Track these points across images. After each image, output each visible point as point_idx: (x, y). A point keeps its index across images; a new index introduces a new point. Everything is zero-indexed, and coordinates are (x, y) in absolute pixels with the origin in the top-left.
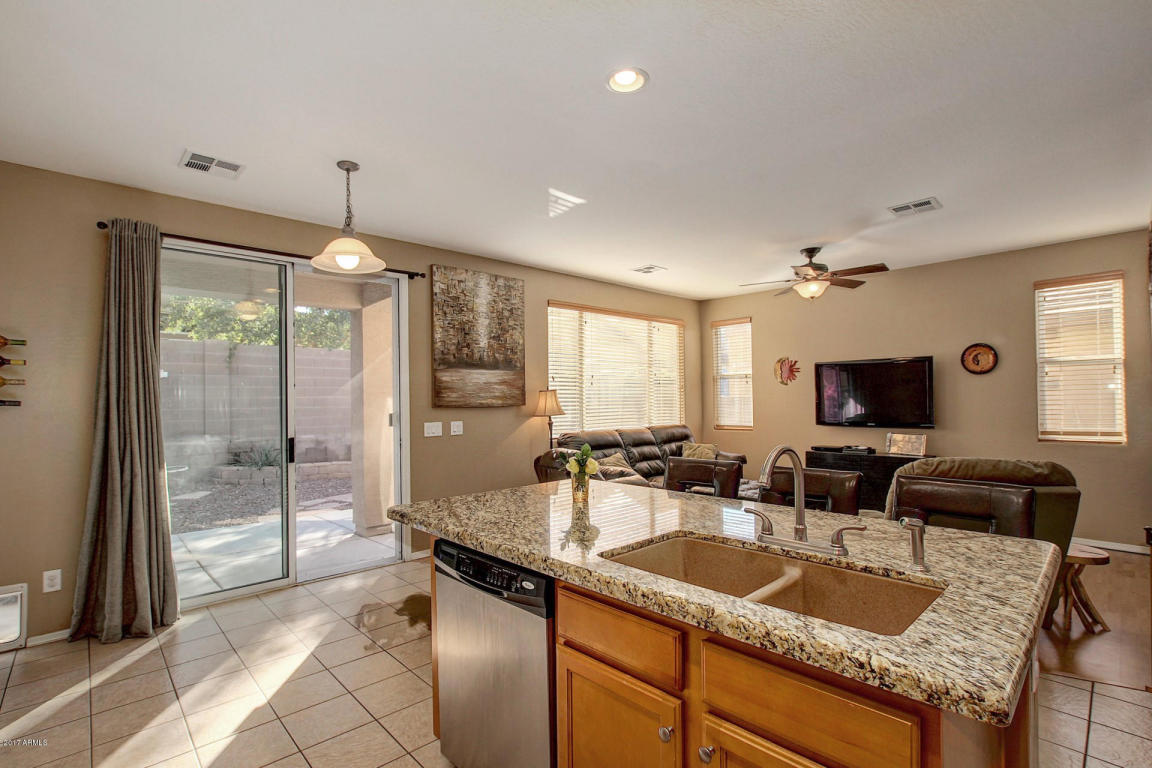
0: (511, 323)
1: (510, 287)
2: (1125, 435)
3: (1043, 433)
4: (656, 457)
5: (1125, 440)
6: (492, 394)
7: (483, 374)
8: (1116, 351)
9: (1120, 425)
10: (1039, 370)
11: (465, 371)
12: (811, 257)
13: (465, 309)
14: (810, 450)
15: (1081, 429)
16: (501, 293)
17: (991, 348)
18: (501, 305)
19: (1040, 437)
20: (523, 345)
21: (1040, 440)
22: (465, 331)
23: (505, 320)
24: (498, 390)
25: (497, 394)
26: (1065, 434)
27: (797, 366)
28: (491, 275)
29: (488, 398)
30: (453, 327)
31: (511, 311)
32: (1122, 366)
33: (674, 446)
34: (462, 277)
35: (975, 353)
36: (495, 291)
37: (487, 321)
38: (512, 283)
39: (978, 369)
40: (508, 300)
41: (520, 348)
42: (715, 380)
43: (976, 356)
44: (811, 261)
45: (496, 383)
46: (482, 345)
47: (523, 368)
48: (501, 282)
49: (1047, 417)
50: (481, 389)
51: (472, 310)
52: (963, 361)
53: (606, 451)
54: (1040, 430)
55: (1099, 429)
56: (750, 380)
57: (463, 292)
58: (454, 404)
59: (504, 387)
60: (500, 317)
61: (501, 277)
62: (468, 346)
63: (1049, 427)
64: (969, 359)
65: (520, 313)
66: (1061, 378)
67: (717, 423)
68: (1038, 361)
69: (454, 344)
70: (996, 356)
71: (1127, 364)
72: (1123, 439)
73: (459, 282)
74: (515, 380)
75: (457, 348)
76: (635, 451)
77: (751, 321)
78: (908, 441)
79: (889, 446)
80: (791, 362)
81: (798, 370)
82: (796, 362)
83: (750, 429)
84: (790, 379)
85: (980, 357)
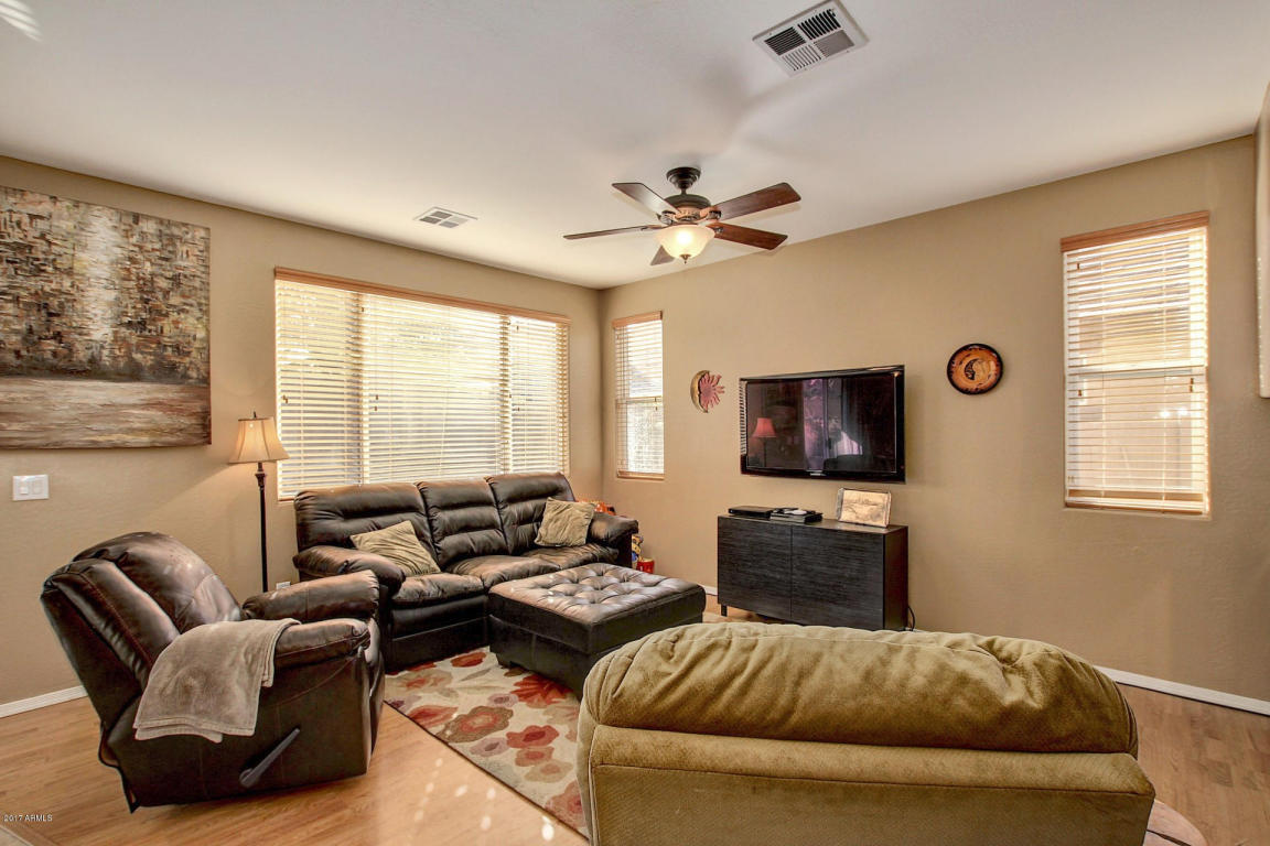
0: (175, 300)
1: (172, 238)
2: (1206, 500)
3: (1073, 493)
4: (492, 525)
5: (1207, 508)
6: (127, 425)
7: (101, 389)
8: (1193, 353)
9: (1198, 479)
10: (1068, 387)
11: (46, 385)
12: (684, 186)
13: (50, 269)
14: (726, 514)
15: (1132, 487)
16: (149, 246)
17: (990, 350)
18: (148, 268)
19: (1070, 499)
20: (207, 340)
21: (1068, 505)
22: (49, 310)
23: (160, 295)
24: (139, 418)
25: (137, 425)
26: (1109, 494)
27: (720, 384)
28: (121, 213)
29: (111, 432)
30: (17, 300)
31: (176, 280)
32: (1203, 379)
33: (530, 505)
34: (45, 208)
35: (968, 360)
36: (134, 240)
37: (111, 295)
38: (176, 231)
39: (972, 385)
40: (167, 259)
41: (197, 344)
42: (618, 405)
43: (970, 365)
44: (684, 193)
45: (134, 406)
46: (97, 336)
47: (205, 380)
48: (149, 227)
49: (1080, 466)
50: (93, 416)
51: (70, 272)
52: (950, 373)
53: (379, 520)
54: (1068, 488)
55: (1163, 488)
56: (660, 404)
57: (43, 236)
58: (18, 442)
59: (156, 414)
60: (146, 287)
61: (148, 218)
62: (58, 336)
63: (1083, 483)
64: (960, 370)
65: (197, 283)
66: (1104, 401)
67: (620, 468)
68: (1068, 371)
69: (17, 332)
70: (1000, 362)
71: (1211, 375)
72: (1204, 506)
73: (33, 217)
74: (184, 401)
75: (25, 339)
76: (445, 516)
77: (661, 318)
78: (867, 503)
79: (840, 510)
80: (713, 377)
81: (722, 390)
82: (719, 378)
83: (661, 479)
84: (712, 403)
85: (976, 367)
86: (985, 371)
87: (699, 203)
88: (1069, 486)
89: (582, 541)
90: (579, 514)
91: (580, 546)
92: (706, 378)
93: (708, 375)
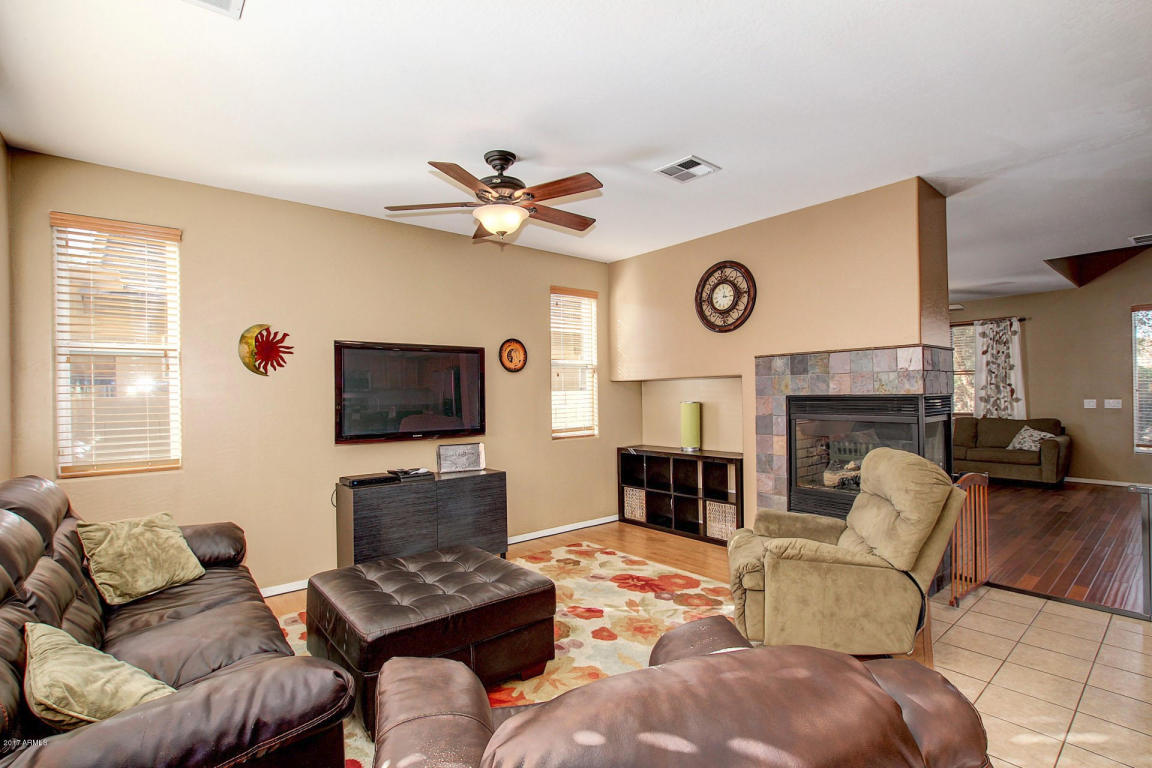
2: (598, 427)
5: (598, 432)
9: (596, 419)
10: (552, 371)
12: (501, 168)
17: (521, 343)
19: (554, 435)
21: (553, 439)
26: (566, 431)
32: (596, 371)
35: (509, 348)
39: (512, 366)
43: (510, 352)
44: (500, 174)
52: (501, 357)
54: (553, 430)
64: (505, 355)
68: (551, 362)
70: (524, 351)
77: (181, 240)
78: (464, 453)
79: (440, 465)
80: (276, 334)
81: (289, 350)
82: (285, 335)
83: (173, 467)
84: (273, 365)
85: (513, 354)
86: (518, 357)
87: (515, 184)
88: (555, 426)
89: (200, 570)
90: (165, 533)
91: (200, 578)
92: (265, 333)
93: (268, 330)
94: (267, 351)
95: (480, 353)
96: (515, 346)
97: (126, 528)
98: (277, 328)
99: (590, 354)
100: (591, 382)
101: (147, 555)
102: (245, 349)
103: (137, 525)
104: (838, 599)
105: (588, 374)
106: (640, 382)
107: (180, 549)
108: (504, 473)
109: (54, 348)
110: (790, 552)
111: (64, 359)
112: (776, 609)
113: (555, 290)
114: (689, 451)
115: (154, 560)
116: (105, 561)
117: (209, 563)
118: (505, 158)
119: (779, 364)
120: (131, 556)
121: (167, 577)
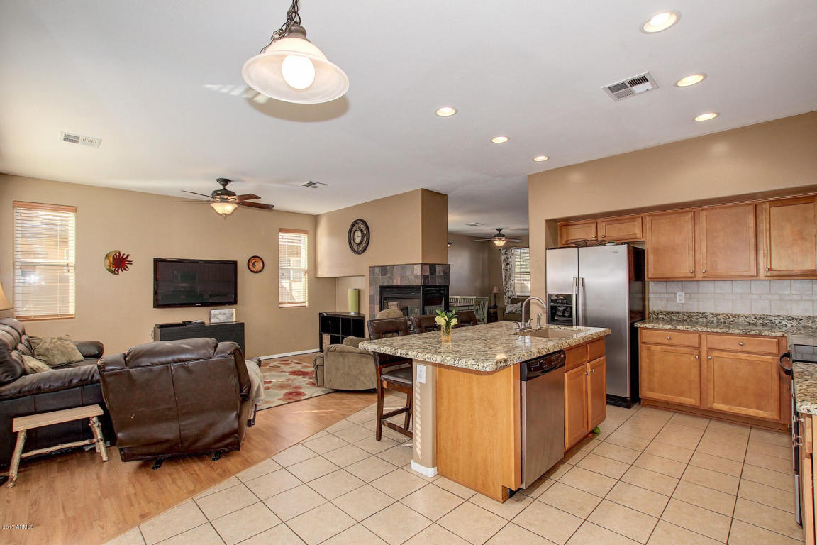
2: (307, 302)
3: (281, 304)
5: (307, 305)
10: (280, 272)
15: (292, 301)
17: (260, 258)
19: (280, 306)
21: (280, 308)
27: (130, 259)
35: (254, 261)
39: (255, 270)
44: (224, 188)
49: (282, 294)
52: (248, 265)
63: (282, 301)
64: (251, 264)
68: (279, 268)
70: (262, 263)
77: (76, 211)
78: (224, 314)
79: (210, 319)
80: (123, 255)
81: (130, 263)
82: (128, 255)
83: (70, 317)
84: (121, 270)
85: (256, 264)
86: (259, 265)
87: (231, 194)
88: (280, 301)
89: (82, 358)
90: (66, 342)
91: (82, 361)
92: (118, 254)
93: (119, 253)
94: (119, 263)
95: (235, 263)
96: (256, 259)
97: (49, 339)
98: (124, 252)
99: (304, 263)
100: (305, 278)
101: (58, 350)
102: (108, 263)
103: (54, 338)
104: (350, 367)
105: (303, 274)
106: (335, 278)
107: (73, 349)
108: (243, 324)
109: (14, 263)
110: (332, 349)
111: (18, 267)
112: (328, 373)
113: (282, 230)
114: (353, 314)
115: (62, 352)
116: (41, 351)
117: (86, 357)
118: (225, 182)
119: (377, 270)
120: (52, 350)
121: (67, 359)
